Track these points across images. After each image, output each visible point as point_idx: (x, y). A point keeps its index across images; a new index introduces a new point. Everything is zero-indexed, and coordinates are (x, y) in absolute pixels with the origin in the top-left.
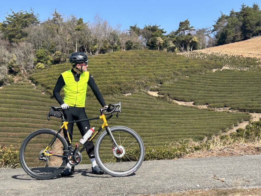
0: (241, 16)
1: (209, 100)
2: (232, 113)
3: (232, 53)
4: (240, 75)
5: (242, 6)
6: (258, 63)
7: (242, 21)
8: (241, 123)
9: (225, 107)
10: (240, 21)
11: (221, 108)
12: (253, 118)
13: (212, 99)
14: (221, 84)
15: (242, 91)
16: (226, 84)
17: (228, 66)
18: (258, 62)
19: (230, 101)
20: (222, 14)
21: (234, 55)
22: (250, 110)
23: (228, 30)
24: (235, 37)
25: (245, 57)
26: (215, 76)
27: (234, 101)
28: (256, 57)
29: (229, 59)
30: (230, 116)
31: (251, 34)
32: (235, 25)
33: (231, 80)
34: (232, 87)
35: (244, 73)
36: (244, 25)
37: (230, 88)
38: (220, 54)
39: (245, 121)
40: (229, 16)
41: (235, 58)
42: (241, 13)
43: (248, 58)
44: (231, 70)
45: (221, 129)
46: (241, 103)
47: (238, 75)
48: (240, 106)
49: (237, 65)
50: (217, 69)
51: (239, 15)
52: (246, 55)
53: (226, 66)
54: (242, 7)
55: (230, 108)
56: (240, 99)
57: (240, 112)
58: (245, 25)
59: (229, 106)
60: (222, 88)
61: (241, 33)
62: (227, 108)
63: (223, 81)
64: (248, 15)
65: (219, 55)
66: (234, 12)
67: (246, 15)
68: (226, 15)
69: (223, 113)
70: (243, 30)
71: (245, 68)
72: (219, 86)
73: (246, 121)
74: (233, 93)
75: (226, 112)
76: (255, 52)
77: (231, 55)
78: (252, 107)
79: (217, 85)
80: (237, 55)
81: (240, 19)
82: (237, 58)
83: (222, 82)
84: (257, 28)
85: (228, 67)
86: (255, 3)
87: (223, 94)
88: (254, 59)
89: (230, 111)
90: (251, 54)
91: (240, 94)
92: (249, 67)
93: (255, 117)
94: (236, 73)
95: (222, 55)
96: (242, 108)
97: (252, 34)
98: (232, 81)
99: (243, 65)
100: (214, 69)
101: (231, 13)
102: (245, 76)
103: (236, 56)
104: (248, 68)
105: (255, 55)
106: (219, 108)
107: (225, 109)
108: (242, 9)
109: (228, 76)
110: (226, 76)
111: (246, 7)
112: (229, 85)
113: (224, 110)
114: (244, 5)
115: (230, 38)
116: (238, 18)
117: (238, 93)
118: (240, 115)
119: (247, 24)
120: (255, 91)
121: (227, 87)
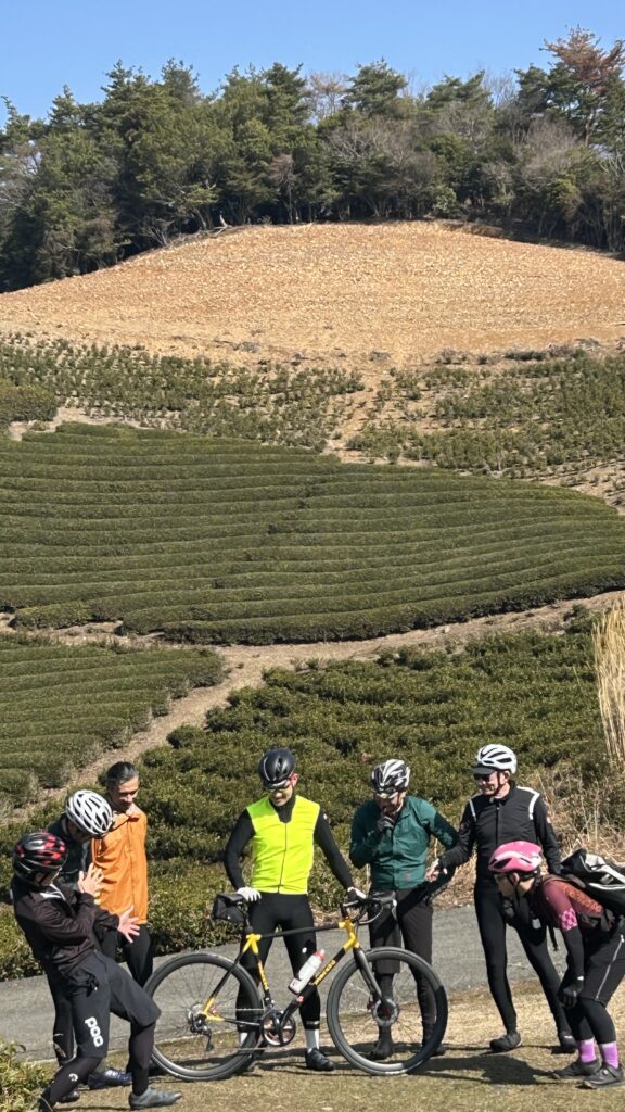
0: (110, 126)
1: (16, 588)
2: (132, 650)
3: (92, 335)
4: (146, 453)
5: (113, 75)
6: (220, 388)
7: (118, 154)
8: (179, 697)
9: (96, 619)
10: (107, 154)
11: (76, 628)
12: (229, 671)
13: (29, 583)
14: (60, 502)
15: (166, 536)
16: (85, 503)
17: (78, 407)
18: (217, 380)
19: (117, 592)
20: (12, 110)
21: (99, 347)
22: (214, 631)
23: (50, 200)
24: (86, 238)
25: (156, 357)
26: (27, 459)
27: (134, 592)
28: (207, 353)
29: (82, 369)
30: (127, 668)
31: (166, 224)
32: (83, 175)
33: (104, 480)
34: (117, 517)
35: (162, 444)
36: (127, 176)
37: (108, 521)
38: (30, 339)
39: (196, 687)
40: (47, 122)
41: (109, 364)
42: (110, 111)
43: (169, 361)
44: (98, 426)
45: (97, 733)
46: (167, 598)
47: (134, 453)
48: (164, 613)
49: (120, 398)
50: (31, 423)
51: (101, 125)
52: (158, 345)
53: (70, 406)
54: (112, 81)
55: (120, 623)
56: (158, 577)
57: (172, 644)
58: (133, 175)
59: (114, 615)
60: (71, 524)
61: (114, 217)
62: (106, 624)
63: (68, 489)
64: (144, 123)
65: (27, 343)
66: (74, 104)
67: (136, 126)
68: (33, 119)
69: (91, 654)
70: (126, 203)
71: (162, 417)
72: (52, 515)
73: (202, 689)
74: (122, 551)
75: (102, 645)
76: (199, 331)
77: (85, 347)
78: (221, 619)
79: (43, 509)
80: (117, 347)
81: (104, 143)
82: (116, 362)
83: (63, 495)
84: (193, 193)
85: (82, 411)
86: (176, 62)
87: (78, 554)
88: (201, 370)
89: (124, 641)
90: (180, 338)
91: (156, 552)
92: (179, 410)
93: (241, 666)
94: (123, 444)
95: (42, 345)
96: (175, 625)
97: (169, 223)
98: (113, 489)
99: (149, 399)
100: (14, 424)
101: (56, 107)
102: (171, 458)
103: (110, 352)
104: (177, 414)
105: (203, 344)
106: (65, 627)
107: (97, 631)
108: (111, 89)
109: (88, 463)
110: (80, 463)
111: (132, 80)
112: (100, 508)
113: (93, 639)
114: (120, 71)
115: (64, 242)
116: (98, 139)
117: (147, 546)
118: (174, 662)
119: (142, 170)
120: (224, 535)
121: (91, 517)
